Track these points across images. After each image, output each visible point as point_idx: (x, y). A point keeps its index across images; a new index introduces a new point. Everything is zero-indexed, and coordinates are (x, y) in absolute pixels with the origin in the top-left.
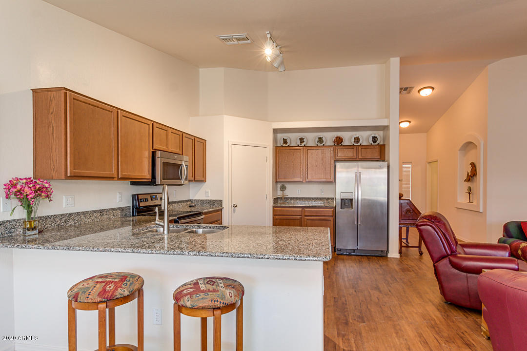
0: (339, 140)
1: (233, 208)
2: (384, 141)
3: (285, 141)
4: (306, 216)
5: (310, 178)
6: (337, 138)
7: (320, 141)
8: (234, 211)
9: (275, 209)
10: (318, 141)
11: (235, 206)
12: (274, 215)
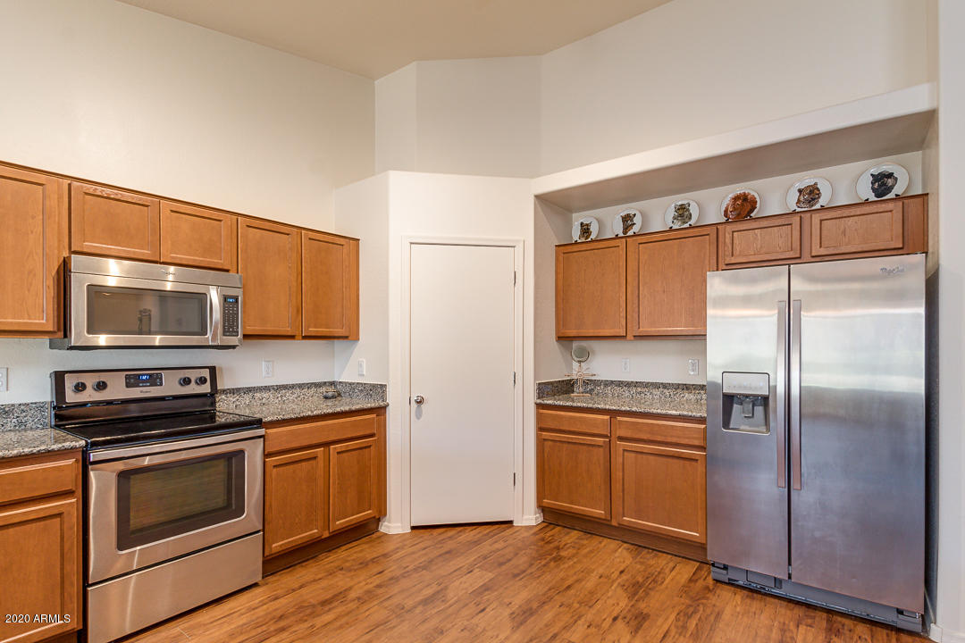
0: (743, 208)
1: (414, 405)
2: (925, 184)
3: (585, 230)
4: (621, 438)
5: (646, 329)
6: (736, 198)
7: (681, 216)
8: (419, 415)
9: (541, 411)
10: (674, 218)
11: (420, 402)
12: (540, 429)
